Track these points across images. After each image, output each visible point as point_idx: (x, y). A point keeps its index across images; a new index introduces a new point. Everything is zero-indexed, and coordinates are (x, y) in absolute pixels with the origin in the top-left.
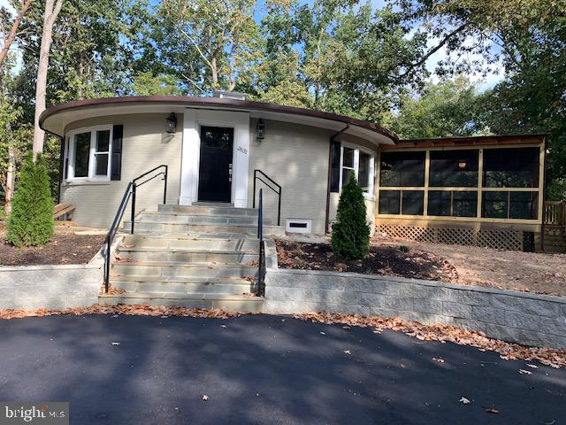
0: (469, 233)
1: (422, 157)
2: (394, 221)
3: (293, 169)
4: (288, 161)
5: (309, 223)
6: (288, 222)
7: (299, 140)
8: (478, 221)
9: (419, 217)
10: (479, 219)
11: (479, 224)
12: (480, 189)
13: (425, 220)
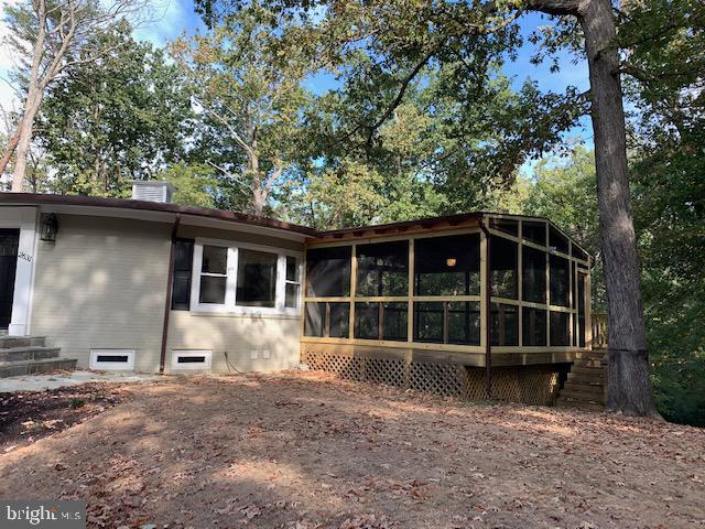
0: (399, 366)
1: (344, 255)
2: (319, 347)
3: (100, 278)
4: (91, 269)
5: (131, 355)
6: (94, 355)
7: (111, 240)
8: (408, 347)
9: (344, 340)
10: (410, 344)
11: (411, 352)
12: (411, 299)
13: (350, 345)
